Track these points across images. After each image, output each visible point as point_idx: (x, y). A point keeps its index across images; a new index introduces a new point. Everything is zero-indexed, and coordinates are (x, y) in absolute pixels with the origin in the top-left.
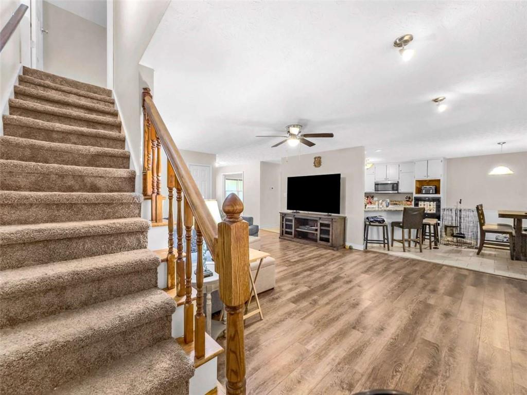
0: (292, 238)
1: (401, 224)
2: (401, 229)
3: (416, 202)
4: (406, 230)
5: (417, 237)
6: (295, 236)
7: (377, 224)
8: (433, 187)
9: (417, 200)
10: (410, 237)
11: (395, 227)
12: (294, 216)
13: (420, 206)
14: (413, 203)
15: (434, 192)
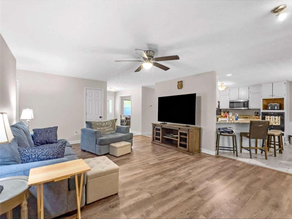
0: (159, 143)
1: (248, 135)
2: (248, 139)
3: (264, 116)
4: (253, 139)
5: (263, 146)
6: (162, 142)
7: (227, 134)
8: (278, 105)
9: (264, 115)
10: (256, 146)
11: (243, 137)
12: (162, 126)
13: (266, 120)
14: (261, 117)
15: (279, 108)
